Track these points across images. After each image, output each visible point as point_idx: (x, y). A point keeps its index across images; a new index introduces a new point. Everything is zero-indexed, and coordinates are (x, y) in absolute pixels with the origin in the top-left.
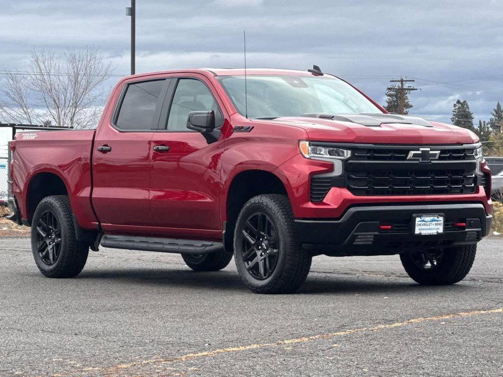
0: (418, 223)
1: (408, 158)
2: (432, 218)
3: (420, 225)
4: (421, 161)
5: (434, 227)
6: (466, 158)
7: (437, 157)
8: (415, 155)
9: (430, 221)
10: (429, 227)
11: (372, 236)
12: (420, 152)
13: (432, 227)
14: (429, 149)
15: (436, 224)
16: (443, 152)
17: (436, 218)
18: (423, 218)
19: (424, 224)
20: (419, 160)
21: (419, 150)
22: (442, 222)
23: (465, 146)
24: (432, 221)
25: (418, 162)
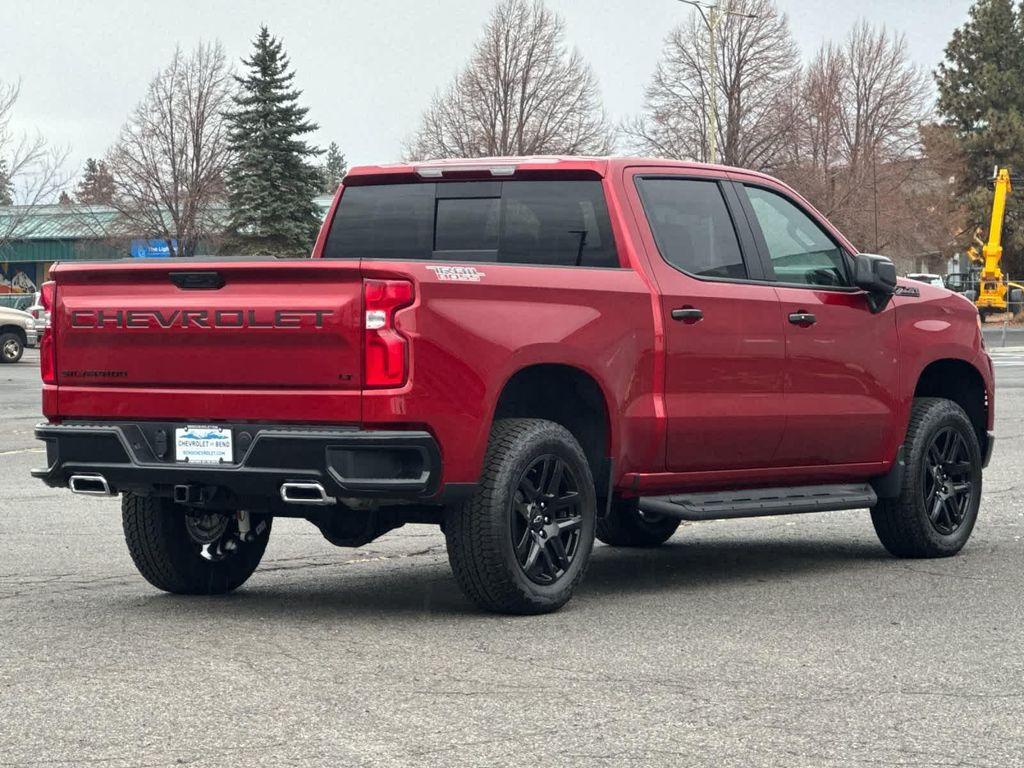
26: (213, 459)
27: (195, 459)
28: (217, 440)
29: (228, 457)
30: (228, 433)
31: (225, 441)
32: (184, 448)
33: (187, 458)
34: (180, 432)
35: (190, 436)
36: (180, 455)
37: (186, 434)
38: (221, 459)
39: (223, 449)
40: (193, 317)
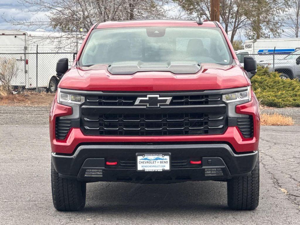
0: (141, 161)
1: (135, 104)
2: (156, 157)
3: (143, 163)
4: (148, 106)
5: (159, 164)
6: (209, 103)
7: (168, 103)
8: (141, 101)
9: (154, 160)
10: (153, 165)
11: (101, 171)
12: (147, 99)
13: (157, 164)
14: (158, 96)
15: (161, 162)
16: (174, 98)
17: (161, 157)
18: (146, 157)
19: (148, 162)
20: (146, 105)
21: (146, 97)
22: (168, 160)
23: (206, 92)
24: (157, 159)
25: (145, 107)
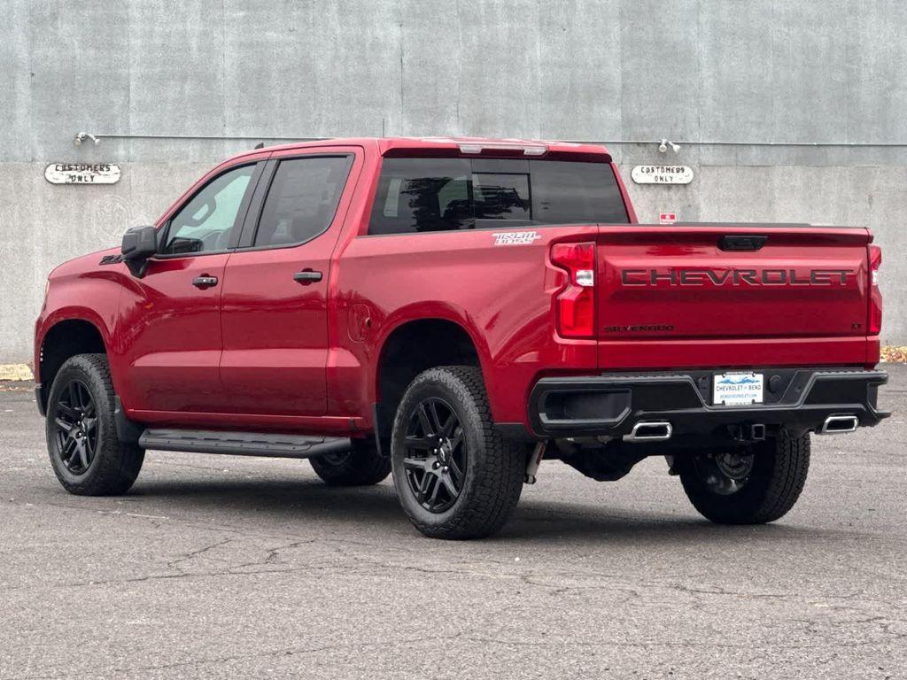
26: (747, 401)
27: (731, 402)
28: (750, 384)
29: (759, 398)
30: (760, 377)
31: (757, 384)
32: (721, 392)
33: (723, 402)
34: (718, 379)
35: (727, 382)
36: (717, 400)
37: (723, 380)
38: (753, 401)
39: (755, 391)
40: (744, 276)
